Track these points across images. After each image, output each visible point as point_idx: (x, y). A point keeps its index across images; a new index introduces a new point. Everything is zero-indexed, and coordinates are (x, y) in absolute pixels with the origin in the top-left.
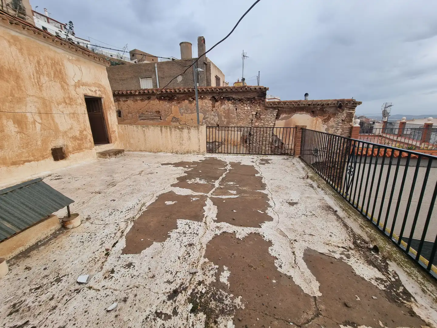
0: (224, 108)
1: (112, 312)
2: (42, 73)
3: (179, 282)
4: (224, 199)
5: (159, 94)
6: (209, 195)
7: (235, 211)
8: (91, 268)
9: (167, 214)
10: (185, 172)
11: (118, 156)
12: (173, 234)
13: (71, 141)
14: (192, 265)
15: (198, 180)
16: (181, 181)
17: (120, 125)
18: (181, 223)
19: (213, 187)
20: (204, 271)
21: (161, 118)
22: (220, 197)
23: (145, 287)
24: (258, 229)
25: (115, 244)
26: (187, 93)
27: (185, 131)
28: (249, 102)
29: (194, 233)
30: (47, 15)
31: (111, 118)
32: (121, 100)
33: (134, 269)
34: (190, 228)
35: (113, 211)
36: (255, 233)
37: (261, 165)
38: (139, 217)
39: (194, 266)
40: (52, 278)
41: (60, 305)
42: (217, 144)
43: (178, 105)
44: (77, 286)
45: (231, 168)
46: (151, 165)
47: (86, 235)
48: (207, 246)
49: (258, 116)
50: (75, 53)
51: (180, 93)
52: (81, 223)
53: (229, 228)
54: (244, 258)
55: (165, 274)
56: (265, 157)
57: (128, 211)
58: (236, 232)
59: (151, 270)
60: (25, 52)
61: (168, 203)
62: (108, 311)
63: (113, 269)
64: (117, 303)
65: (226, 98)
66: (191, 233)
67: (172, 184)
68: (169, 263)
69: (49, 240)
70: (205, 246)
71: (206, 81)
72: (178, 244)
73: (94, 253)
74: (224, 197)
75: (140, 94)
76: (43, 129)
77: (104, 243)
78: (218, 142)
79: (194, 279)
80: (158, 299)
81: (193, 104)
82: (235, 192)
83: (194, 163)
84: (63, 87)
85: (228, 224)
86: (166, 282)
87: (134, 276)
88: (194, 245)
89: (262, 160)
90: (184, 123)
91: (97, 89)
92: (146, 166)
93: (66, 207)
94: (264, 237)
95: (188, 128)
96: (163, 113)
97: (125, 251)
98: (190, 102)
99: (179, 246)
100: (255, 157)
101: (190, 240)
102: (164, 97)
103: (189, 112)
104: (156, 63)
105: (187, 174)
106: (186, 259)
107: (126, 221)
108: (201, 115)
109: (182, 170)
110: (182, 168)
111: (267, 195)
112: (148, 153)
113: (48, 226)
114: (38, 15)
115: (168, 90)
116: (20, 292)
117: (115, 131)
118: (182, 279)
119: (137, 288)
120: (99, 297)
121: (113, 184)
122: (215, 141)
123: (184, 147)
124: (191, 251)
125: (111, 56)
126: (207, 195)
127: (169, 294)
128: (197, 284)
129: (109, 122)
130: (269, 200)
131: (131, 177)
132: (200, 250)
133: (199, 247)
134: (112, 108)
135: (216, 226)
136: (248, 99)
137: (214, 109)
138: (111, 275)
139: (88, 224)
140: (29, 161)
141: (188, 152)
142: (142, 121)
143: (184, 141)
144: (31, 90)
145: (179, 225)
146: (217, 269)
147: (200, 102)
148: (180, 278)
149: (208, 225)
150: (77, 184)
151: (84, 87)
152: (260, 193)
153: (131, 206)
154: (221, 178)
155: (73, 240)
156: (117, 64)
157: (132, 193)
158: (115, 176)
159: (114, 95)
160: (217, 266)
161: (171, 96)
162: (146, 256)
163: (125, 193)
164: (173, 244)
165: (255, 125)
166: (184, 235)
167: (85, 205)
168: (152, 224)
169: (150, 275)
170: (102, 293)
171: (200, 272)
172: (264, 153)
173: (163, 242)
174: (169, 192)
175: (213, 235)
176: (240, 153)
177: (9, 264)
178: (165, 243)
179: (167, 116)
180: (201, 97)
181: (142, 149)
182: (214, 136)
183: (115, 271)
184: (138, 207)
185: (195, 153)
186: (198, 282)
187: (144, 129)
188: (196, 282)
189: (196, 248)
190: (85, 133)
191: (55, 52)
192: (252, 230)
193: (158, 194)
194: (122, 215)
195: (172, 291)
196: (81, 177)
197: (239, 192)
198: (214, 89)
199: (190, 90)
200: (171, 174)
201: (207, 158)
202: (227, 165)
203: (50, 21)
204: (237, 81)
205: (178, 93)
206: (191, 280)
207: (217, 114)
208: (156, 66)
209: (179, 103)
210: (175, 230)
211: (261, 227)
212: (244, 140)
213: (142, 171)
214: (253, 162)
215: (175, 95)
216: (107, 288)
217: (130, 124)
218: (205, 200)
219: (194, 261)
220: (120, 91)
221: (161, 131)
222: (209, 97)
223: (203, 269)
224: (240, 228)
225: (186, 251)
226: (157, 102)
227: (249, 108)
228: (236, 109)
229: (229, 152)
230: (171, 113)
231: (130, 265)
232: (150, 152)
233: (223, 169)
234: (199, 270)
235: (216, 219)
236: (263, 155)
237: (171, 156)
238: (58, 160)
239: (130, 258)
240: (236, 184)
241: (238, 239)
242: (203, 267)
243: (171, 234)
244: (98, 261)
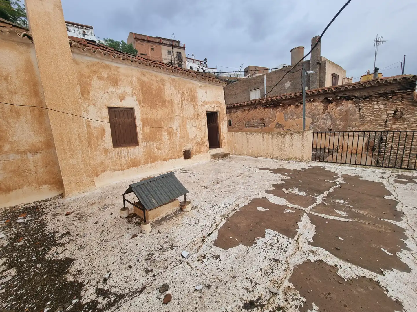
0: (341, 110)
1: (198, 291)
2: (184, 100)
3: (258, 295)
4: (326, 220)
5: (265, 103)
6: (307, 210)
7: (340, 238)
8: (191, 248)
9: (257, 220)
10: (282, 180)
11: (225, 158)
12: (260, 242)
13: (195, 146)
14: (274, 283)
15: (296, 191)
16: (276, 189)
17: (229, 133)
18: (269, 233)
19: (314, 201)
20: (286, 297)
21: (264, 125)
22: (322, 215)
23: (225, 284)
24: (378, 275)
25: (210, 234)
26: (294, 98)
27: (288, 137)
28: (382, 98)
29: (282, 249)
30: (193, 58)
31: (223, 127)
32: (232, 111)
33: (220, 262)
34: (278, 242)
35: (214, 205)
36: (370, 279)
37: (397, 184)
38: (232, 216)
39: (277, 285)
40: (169, 245)
41: (169, 268)
42: (327, 151)
43: (284, 111)
44: (181, 258)
45: (344, 182)
46: (250, 169)
47: (193, 220)
48: (295, 269)
49: (397, 116)
50: (204, 82)
51: (286, 99)
52: (192, 209)
53: (328, 258)
54: (345, 306)
55: (245, 280)
56: (407, 173)
57: (224, 208)
58: (338, 267)
59: (233, 270)
60: (177, 88)
61: (260, 209)
62: (196, 290)
63: (205, 255)
64: (203, 286)
65: (344, 97)
66: (278, 247)
67: (266, 190)
68: (250, 271)
69: (173, 216)
70: (292, 268)
71: (318, 82)
72: (262, 254)
73: (195, 236)
74: (327, 217)
75: (248, 105)
76: (181, 137)
77: (203, 230)
78: (329, 149)
79: (274, 300)
80: (235, 301)
81: (300, 109)
82: (345, 214)
83: (295, 171)
84: (194, 107)
85: (327, 253)
86: (245, 289)
87: (219, 268)
88: (280, 262)
89: (401, 177)
90: (288, 128)
91: (216, 105)
92: (246, 170)
93: (184, 195)
94: (387, 291)
95: (291, 134)
96: (266, 120)
97: (216, 243)
98: (297, 107)
99: (263, 258)
100: (388, 171)
101: (276, 255)
102: (270, 105)
103: (294, 117)
104: (265, 74)
105: (284, 182)
106: (269, 274)
107: (221, 217)
108: (308, 120)
109: (280, 177)
110: (279, 175)
111: (404, 230)
112: (249, 157)
113: (173, 206)
114: (189, 59)
115: (274, 98)
116: (153, 247)
117: (225, 138)
118: (260, 293)
119: (220, 281)
120: (192, 274)
121: (217, 182)
122: (325, 148)
123: (285, 153)
124: (275, 267)
125: (230, 76)
126: (305, 209)
127: (245, 302)
128: (275, 307)
129: (221, 131)
130: (406, 238)
131: (232, 177)
132: (285, 270)
133: (285, 266)
134: (225, 119)
135: (310, 249)
136: (381, 95)
137: (326, 111)
138: (203, 259)
139: (195, 211)
140: (171, 159)
141: (288, 159)
142: (248, 128)
143: (285, 148)
144: (177, 112)
145: (267, 235)
146: (303, 301)
147: (308, 106)
148: (259, 291)
149: (300, 245)
150: (194, 179)
151: (207, 105)
152: (391, 224)
153: (227, 204)
154: (326, 193)
155: (185, 221)
156: (234, 82)
157: (230, 193)
158: (220, 175)
159: (227, 108)
160: (304, 300)
161: (276, 103)
162: (232, 255)
163: (225, 192)
164: (258, 252)
165: (391, 127)
166: (270, 247)
167: (196, 196)
168: (241, 225)
169: (232, 274)
170: (195, 272)
171: (281, 296)
172: (406, 167)
173: (248, 247)
174: (263, 198)
175: (304, 258)
176: (360, 165)
177: (151, 226)
178: (250, 248)
179: (270, 122)
180: (310, 100)
181: (245, 154)
182: (323, 142)
183: (206, 258)
184: (233, 206)
185: (297, 160)
186: (277, 306)
187: (247, 136)
188: (275, 305)
189: (281, 266)
190: (204, 139)
191: (193, 83)
192: (367, 273)
193: (252, 198)
194: (219, 211)
195: (248, 300)
196: (198, 173)
197: (352, 215)
198: (328, 89)
199: (298, 94)
200: (268, 180)
201: (312, 167)
202: (339, 177)
203: (195, 61)
204: (366, 74)
205: (284, 100)
206: (269, 299)
207: (329, 118)
208: (265, 77)
209: (284, 109)
210: (262, 239)
211: (384, 275)
212: (370, 148)
213: (242, 174)
214: (382, 178)
215: (280, 102)
216: (198, 270)
217: (238, 131)
218: (301, 214)
219: (277, 280)
220: (232, 104)
221: (263, 137)
222: (321, 99)
223: (285, 294)
224: (345, 263)
225: (270, 265)
226: (262, 110)
227: (382, 106)
228: (359, 109)
229: (343, 161)
230: (276, 120)
231: (217, 257)
232: (252, 156)
233: (331, 181)
234: (280, 293)
235: (312, 241)
236: (403, 170)
237: (271, 161)
238: (186, 159)
239: (219, 250)
240: (348, 204)
241: (340, 277)
242: (286, 291)
243: (257, 241)
244: (197, 243)
